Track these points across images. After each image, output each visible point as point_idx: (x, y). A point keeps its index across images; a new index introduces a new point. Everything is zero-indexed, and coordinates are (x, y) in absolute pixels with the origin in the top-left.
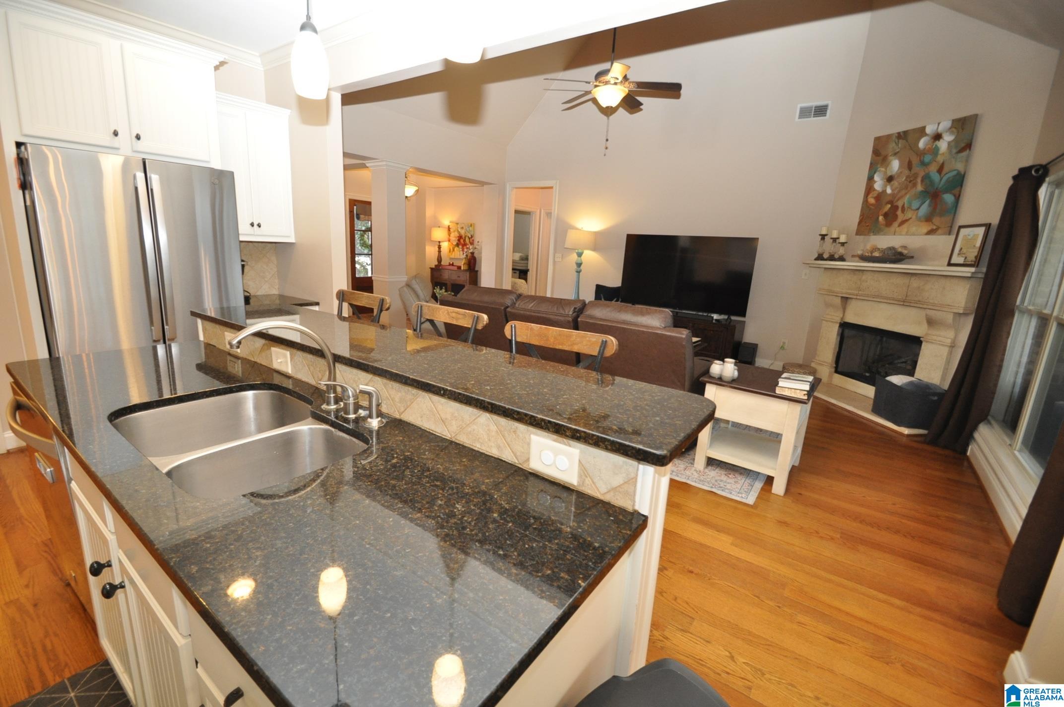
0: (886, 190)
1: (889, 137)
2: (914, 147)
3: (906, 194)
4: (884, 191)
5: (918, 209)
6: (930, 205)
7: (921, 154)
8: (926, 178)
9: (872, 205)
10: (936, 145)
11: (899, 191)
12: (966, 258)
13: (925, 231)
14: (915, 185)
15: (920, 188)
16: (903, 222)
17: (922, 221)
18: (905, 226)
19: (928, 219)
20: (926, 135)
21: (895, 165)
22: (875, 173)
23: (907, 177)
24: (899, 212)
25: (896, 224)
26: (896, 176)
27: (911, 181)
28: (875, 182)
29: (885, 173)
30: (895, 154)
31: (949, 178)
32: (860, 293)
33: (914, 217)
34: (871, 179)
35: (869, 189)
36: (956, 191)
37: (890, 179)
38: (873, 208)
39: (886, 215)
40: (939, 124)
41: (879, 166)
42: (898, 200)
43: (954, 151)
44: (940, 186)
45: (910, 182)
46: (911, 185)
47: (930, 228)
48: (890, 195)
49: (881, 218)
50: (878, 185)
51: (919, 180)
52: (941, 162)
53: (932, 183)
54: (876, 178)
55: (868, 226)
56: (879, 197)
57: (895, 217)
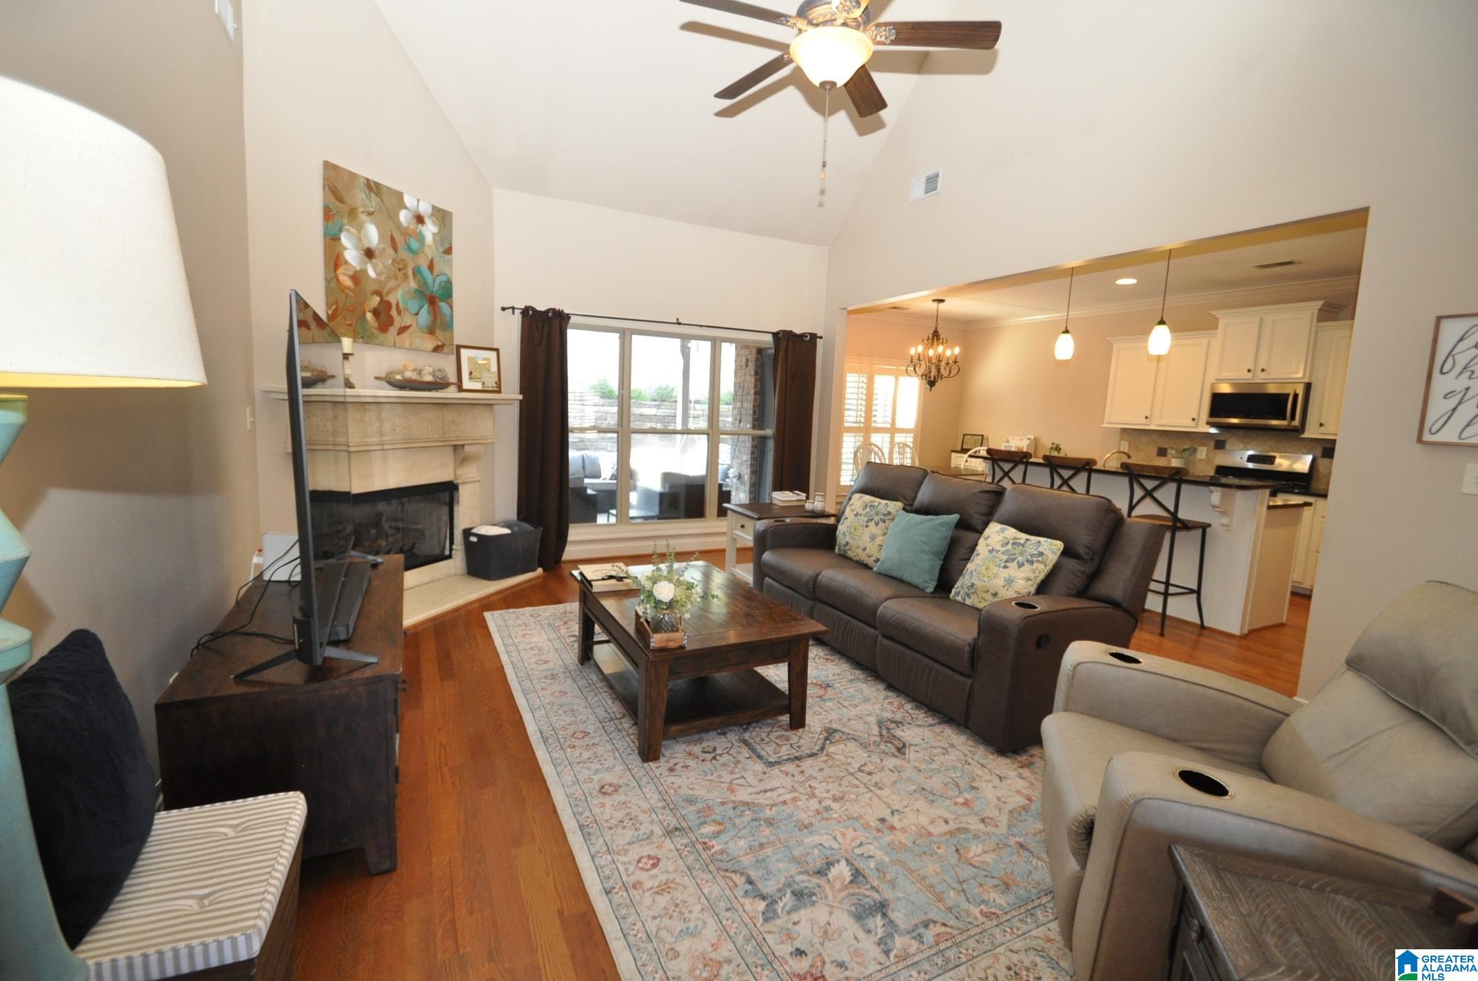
0: (366, 270)
1: (353, 176)
2: (394, 218)
3: (398, 286)
4: (364, 271)
5: (417, 314)
6: (429, 312)
7: (406, 233)
8: (417, 271)
9: (348, 288)
10: (420, 231)
11: (388, 279)
12: (483, 383)
13: (431, 346)
14: (406, 277)
15: (413, 284)
16: (402, 330)
17: (424, 332)
18: (406, 335)
19: (431, 331)
20: (406, 208)
21: (372, 234)
22: (341, 230)
23: (394, 261)
24: (394, 313)
25: (393, 330)
26: (377, 253)
27: (400, 266)
28: (346, 249)
29: (359, 239)
30: (370, 214)
31: (441, 282)
33: (414, 324)
34: (332, 240)
35: (334, 260)
36: (449, 301)
37: (369, 254)
38: (351, 294)
39: (376, 312)
40: (418, 200)
41: (345, 221)
42: (388, 293)
43: (441, 249)
44: (435, 290)
45: (400, 270)
46: (400, 274)
47: (435, 344)
48: (375, 280)
49: (369, 316)
50: (352, 256)
51: (410, 272)
52: (430, 257)
53: (425, 283)
54: (345, 240)
55: (350, 325)
56: (357, 277)
57: (390, 321)
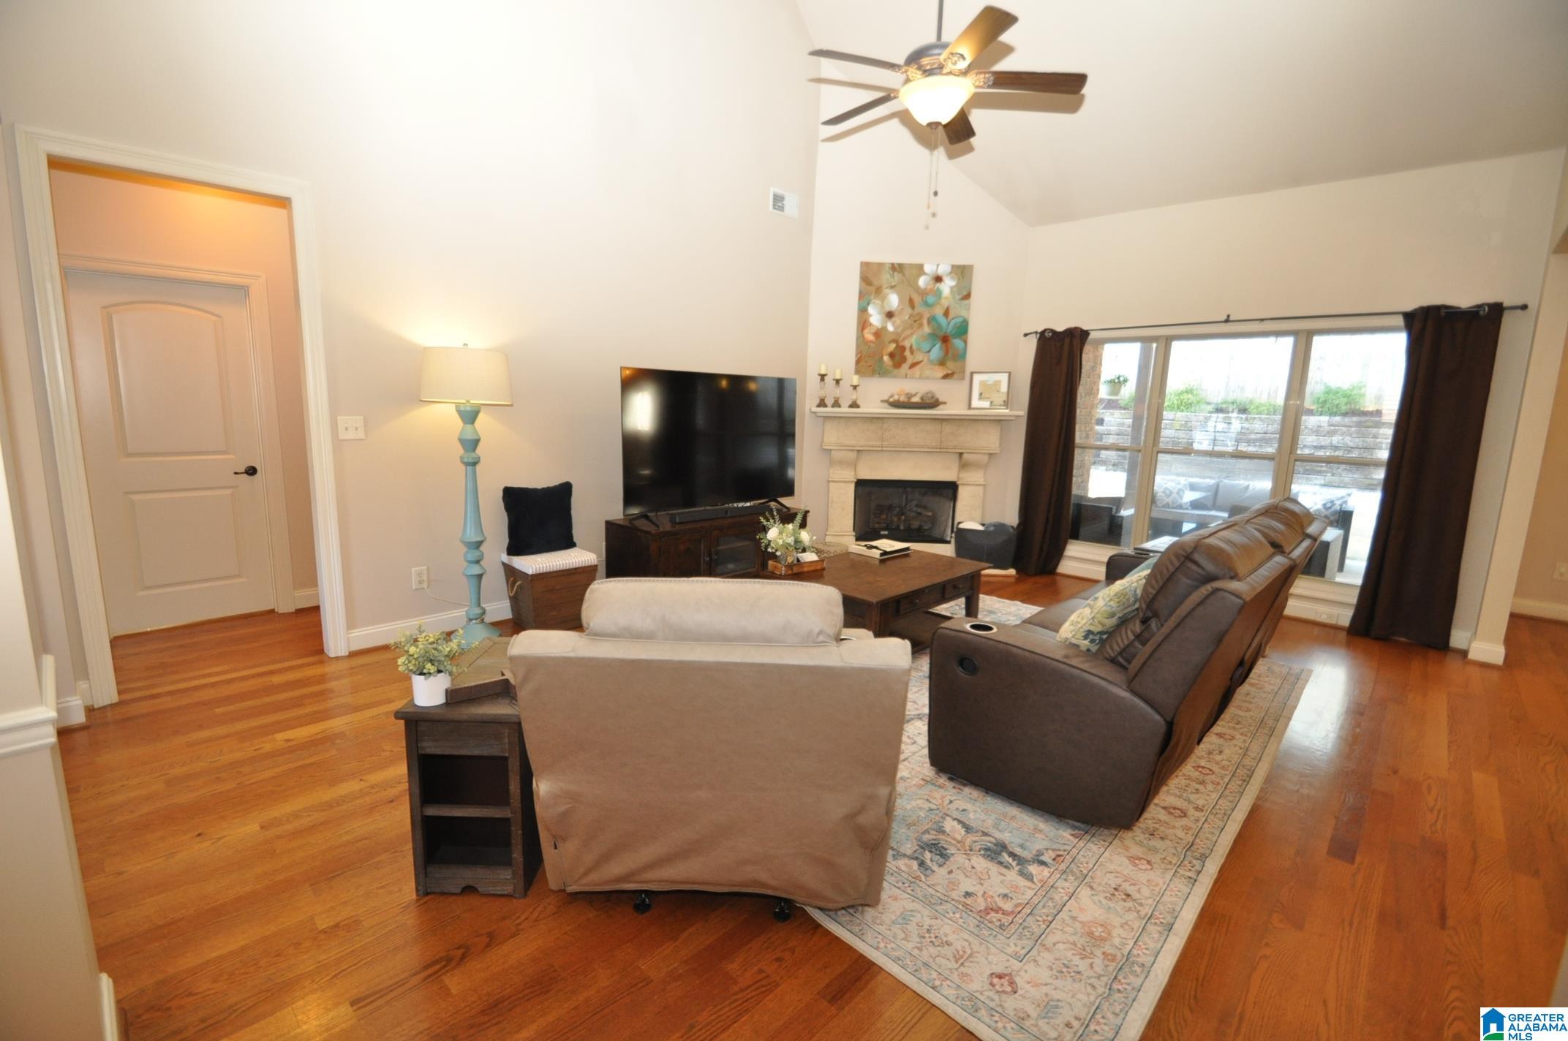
0: (886, 327)
1: (880, 265)
2: (913, 284)
3: (912, 334)
4: (884, 328)
5: (929, 351)
6: (941, 348)
7: (923, 293)
8: (932, 320)
9: (871, 342)
10: (938, 288)
11: (904, 330)
12: (991, 402)
13: (941, 375)
14: (921, 325)
15: (927, 329)
16: (913, 365)
17: (934, 365)
18: (917, 369)
19: (942, 363)
20: (925, 274)
21: (893, 300)
22: (868, 304)
23: (911, 316)
24: (907, 353)
25: (905, 366)
26: (897, 313)
27: (916, 321)
28: (871, 316)
29: (882, 307)
30: (892, 287)
31: (956, 324)
32: (884, 443)
33: (925, 360)
34: (863, 311)
35: (863, 323)
36: (964, 337)
37: (890, 315)
38: (872, 345)
39: (892, 355)
40: (938, 265)
41: (872, 297)
42: (904, 339)
43: (958, 297)
44: (949, 331)
45: (915, 321)
46: (916, 325)
47: (945, 373)
48: (893, 333)
49: (886, 358)
50: (875, 319)
51: (925, 321)
52: (946, 306)
53: (939, 326)
54: (871, 310)
55: (870, 366)
56: (878, 334)
57: (904, 359)
